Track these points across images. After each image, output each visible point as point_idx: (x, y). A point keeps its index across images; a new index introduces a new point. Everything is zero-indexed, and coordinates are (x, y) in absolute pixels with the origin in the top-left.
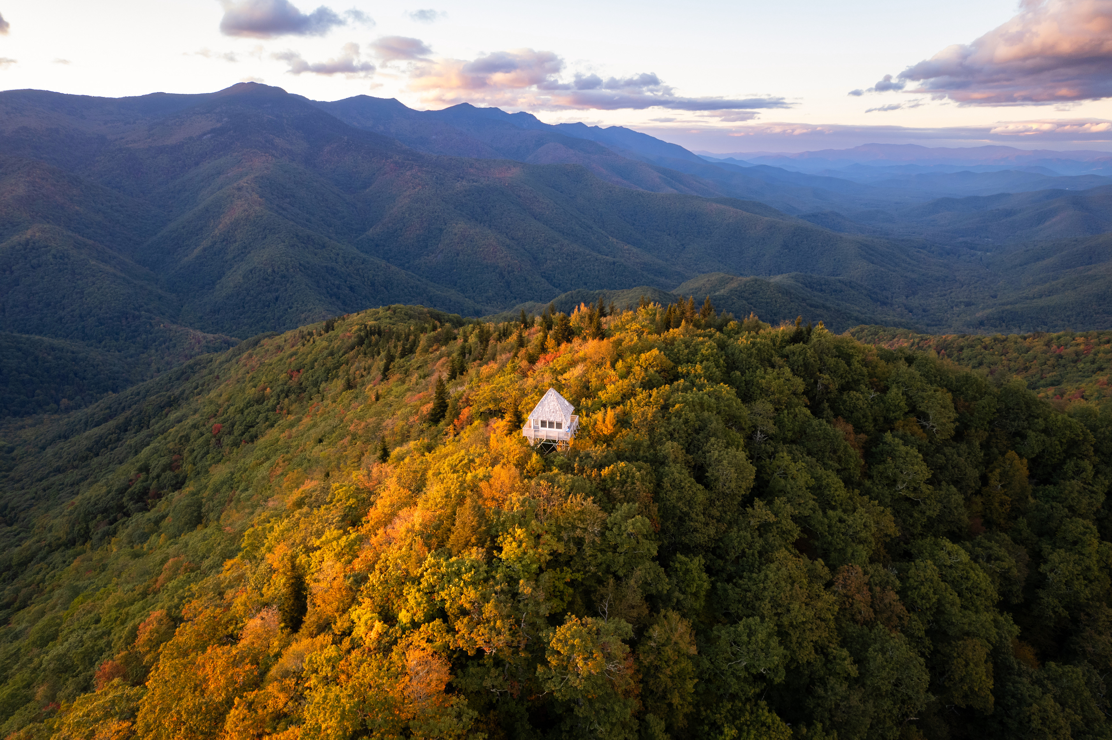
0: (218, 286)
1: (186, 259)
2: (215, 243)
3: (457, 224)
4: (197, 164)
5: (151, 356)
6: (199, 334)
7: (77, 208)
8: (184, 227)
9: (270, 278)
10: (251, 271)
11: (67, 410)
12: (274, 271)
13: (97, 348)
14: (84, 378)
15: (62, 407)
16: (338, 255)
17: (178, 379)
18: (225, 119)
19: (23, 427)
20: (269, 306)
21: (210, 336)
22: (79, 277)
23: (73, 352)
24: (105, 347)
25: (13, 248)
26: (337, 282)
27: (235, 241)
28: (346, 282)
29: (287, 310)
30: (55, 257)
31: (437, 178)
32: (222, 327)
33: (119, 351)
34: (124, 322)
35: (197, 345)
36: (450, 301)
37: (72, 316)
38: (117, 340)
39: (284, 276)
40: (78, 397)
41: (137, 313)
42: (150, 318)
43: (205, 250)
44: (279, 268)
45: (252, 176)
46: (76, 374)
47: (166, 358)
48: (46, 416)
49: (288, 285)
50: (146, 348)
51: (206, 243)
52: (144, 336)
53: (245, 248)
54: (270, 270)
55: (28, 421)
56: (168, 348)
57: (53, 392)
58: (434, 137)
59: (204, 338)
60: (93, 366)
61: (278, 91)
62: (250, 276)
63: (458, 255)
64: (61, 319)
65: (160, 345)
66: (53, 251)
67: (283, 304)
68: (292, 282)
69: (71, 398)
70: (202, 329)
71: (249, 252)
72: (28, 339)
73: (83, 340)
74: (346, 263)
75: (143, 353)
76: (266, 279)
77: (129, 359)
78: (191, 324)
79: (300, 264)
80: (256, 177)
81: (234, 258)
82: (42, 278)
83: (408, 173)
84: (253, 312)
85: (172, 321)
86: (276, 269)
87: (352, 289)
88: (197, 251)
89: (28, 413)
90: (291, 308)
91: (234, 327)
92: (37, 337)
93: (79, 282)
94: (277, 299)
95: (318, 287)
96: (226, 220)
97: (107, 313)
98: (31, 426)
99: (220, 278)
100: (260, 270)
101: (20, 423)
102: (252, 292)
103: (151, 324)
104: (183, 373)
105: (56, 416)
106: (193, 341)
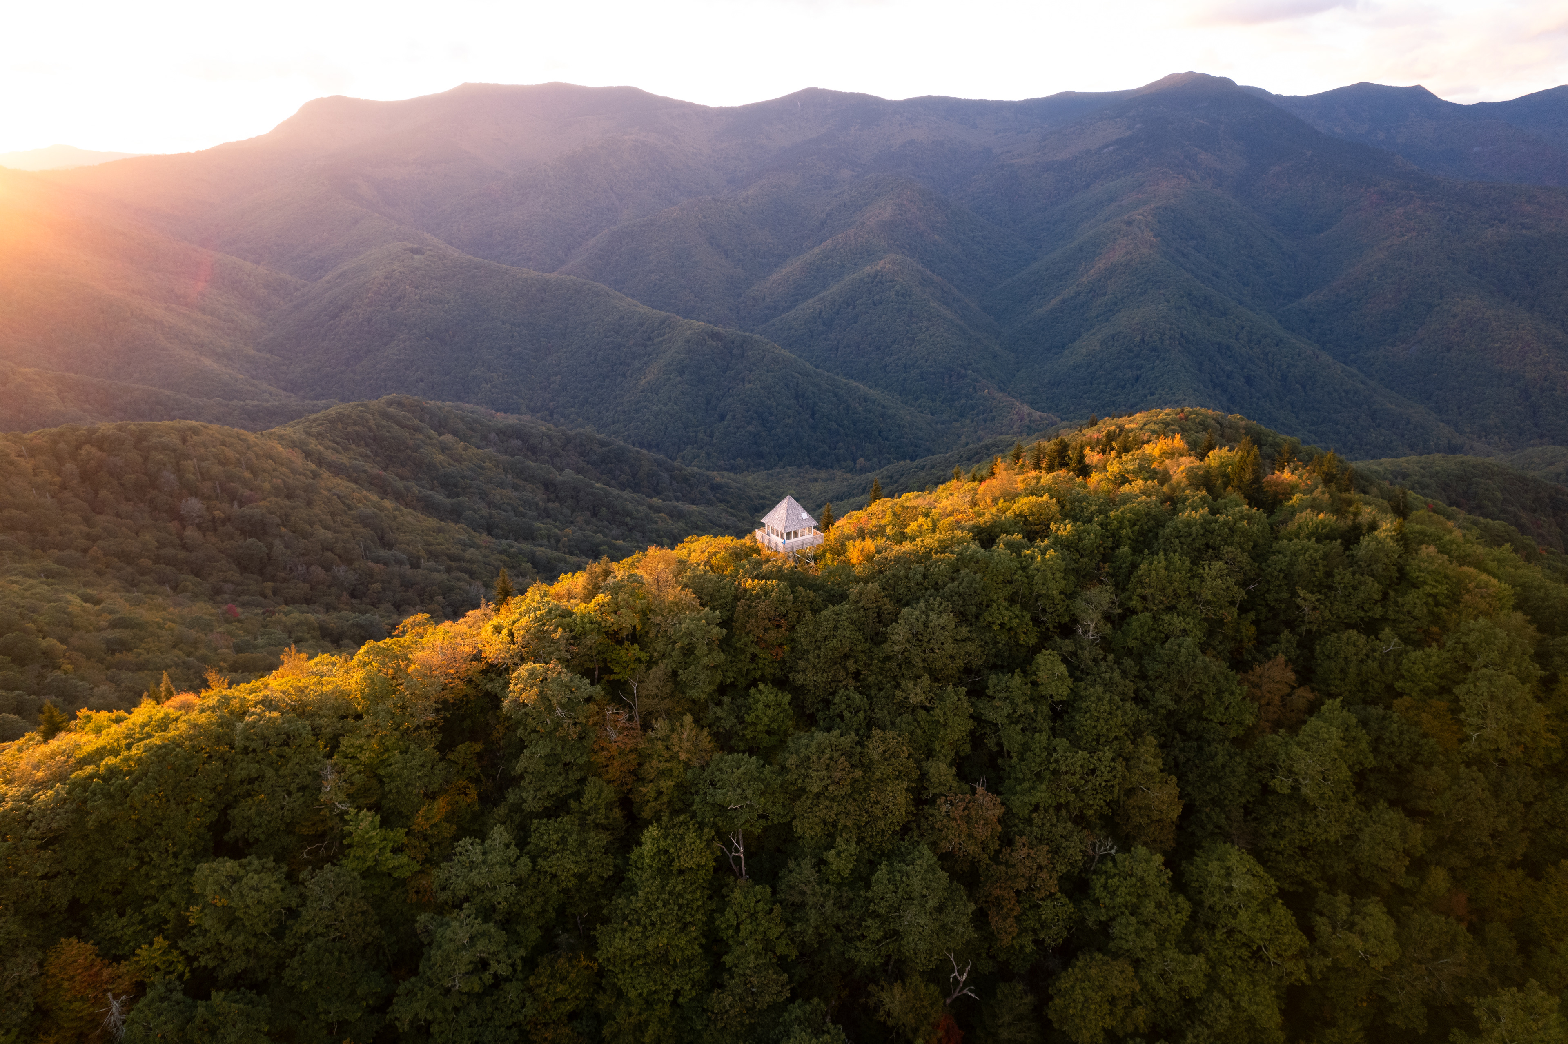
0: (1067, 351)
1: (1039, 310)
2: (1078, 293)
3: (1463, 298)
4: (1087, 186)
5: (964, 426)
6: (1026, 409)
7: (936, 237)
8: (1047, 270)
9: (1136, 349)
10: (1113, 337)
11: (862, 471)
12: (1143, 340)
13: (911, 406)
14: (887, 439)
15: (858, 466)
16: (1243, 328)
17: (969, 460)
18: (1138, 126)
19: (816, 480)
20: (1123, 387)
21: (1037, 414)
22: (914, 320)
23: (884, 407)
24: (919, 406)
25: (862, 280)
26: (1229, 368)
27: (1105, 294)
28: (1243, 368)
29: (1146, 396)
30: (897, 294)
31: (1451, 220)
32: (1057, 406)
33: (932, 414)
34: (946, 381)
35: (1018, 423)
36: (1408, 423)
37: (897, 365)
38: (934, 400)
39: (1155, 350)
40: (875, 459)
41: (963, 371)
42: (976, 380)
43: (1064, 301)
44: (1151, 337)
45: (1153, 206)
46: (880, 432)
47: (980, 433)
48: (839, 473)
49: (1157, 362)
50: (962, 415)
51: (1067, 293)
52: (963, 401)
53: (1115, 304)
54: (1138, 338)
55: (823, 474)
56: (985, 420)
57: (854, 448)
58: (1476, 149)
59: (1029, 415)
60: (899, 426)
61: (1225, 83)
62: (1110, 343)
63: (1449, 350)
64: (886, 366)
65: (978, 415)
66: (897, 287)
67: (1144, 387)
68: (1164, 359)
69: (868, 459)
70: (1032, 404)
71: (1119, 311)
72: (846, 385)
73: (900, 394)
74: (1250, 341)
75: (957, 421)
76: (1130, 351)
77: (939, 426)
78: (1021, 395)
79: (1182, 335)
80: (1157, 208)
81: (1097, 317)
82: (880, 317)
83: (1401, 210)
84: (1102, 392)
85: (1000, 388)
86: (1147, 338)
87: (1249, 380)
88: (1054, 302)
89: (826, 467)
90: (1152, 394)
91: (1072, 409)
92: (855, 384)
93: (914, 326)
94: (1137, 379)
95: (1200, 371)
96: (1100, 264)
97: (931, 367)
98: (823, 480)
99: (1072, 341)
100: (1125, 337)
101: (815, 475)
102: (1107, 365)
103: (975, 387)
104: (977, 453)
105: (849, 476)
106: (1015, 417)
